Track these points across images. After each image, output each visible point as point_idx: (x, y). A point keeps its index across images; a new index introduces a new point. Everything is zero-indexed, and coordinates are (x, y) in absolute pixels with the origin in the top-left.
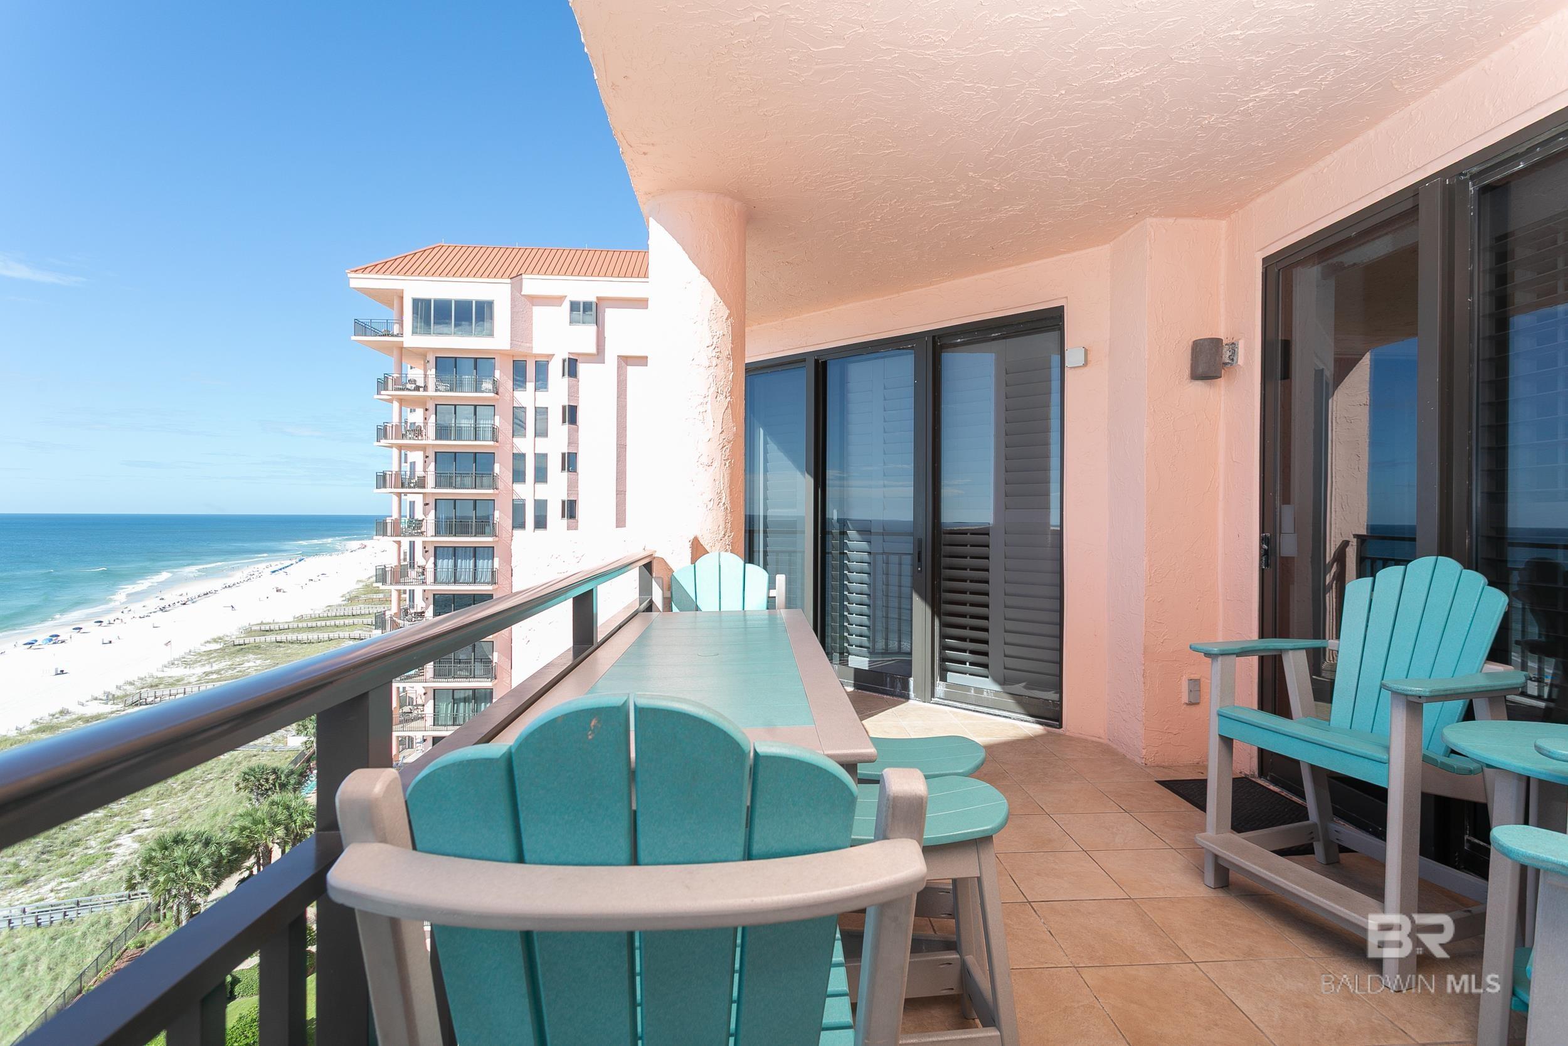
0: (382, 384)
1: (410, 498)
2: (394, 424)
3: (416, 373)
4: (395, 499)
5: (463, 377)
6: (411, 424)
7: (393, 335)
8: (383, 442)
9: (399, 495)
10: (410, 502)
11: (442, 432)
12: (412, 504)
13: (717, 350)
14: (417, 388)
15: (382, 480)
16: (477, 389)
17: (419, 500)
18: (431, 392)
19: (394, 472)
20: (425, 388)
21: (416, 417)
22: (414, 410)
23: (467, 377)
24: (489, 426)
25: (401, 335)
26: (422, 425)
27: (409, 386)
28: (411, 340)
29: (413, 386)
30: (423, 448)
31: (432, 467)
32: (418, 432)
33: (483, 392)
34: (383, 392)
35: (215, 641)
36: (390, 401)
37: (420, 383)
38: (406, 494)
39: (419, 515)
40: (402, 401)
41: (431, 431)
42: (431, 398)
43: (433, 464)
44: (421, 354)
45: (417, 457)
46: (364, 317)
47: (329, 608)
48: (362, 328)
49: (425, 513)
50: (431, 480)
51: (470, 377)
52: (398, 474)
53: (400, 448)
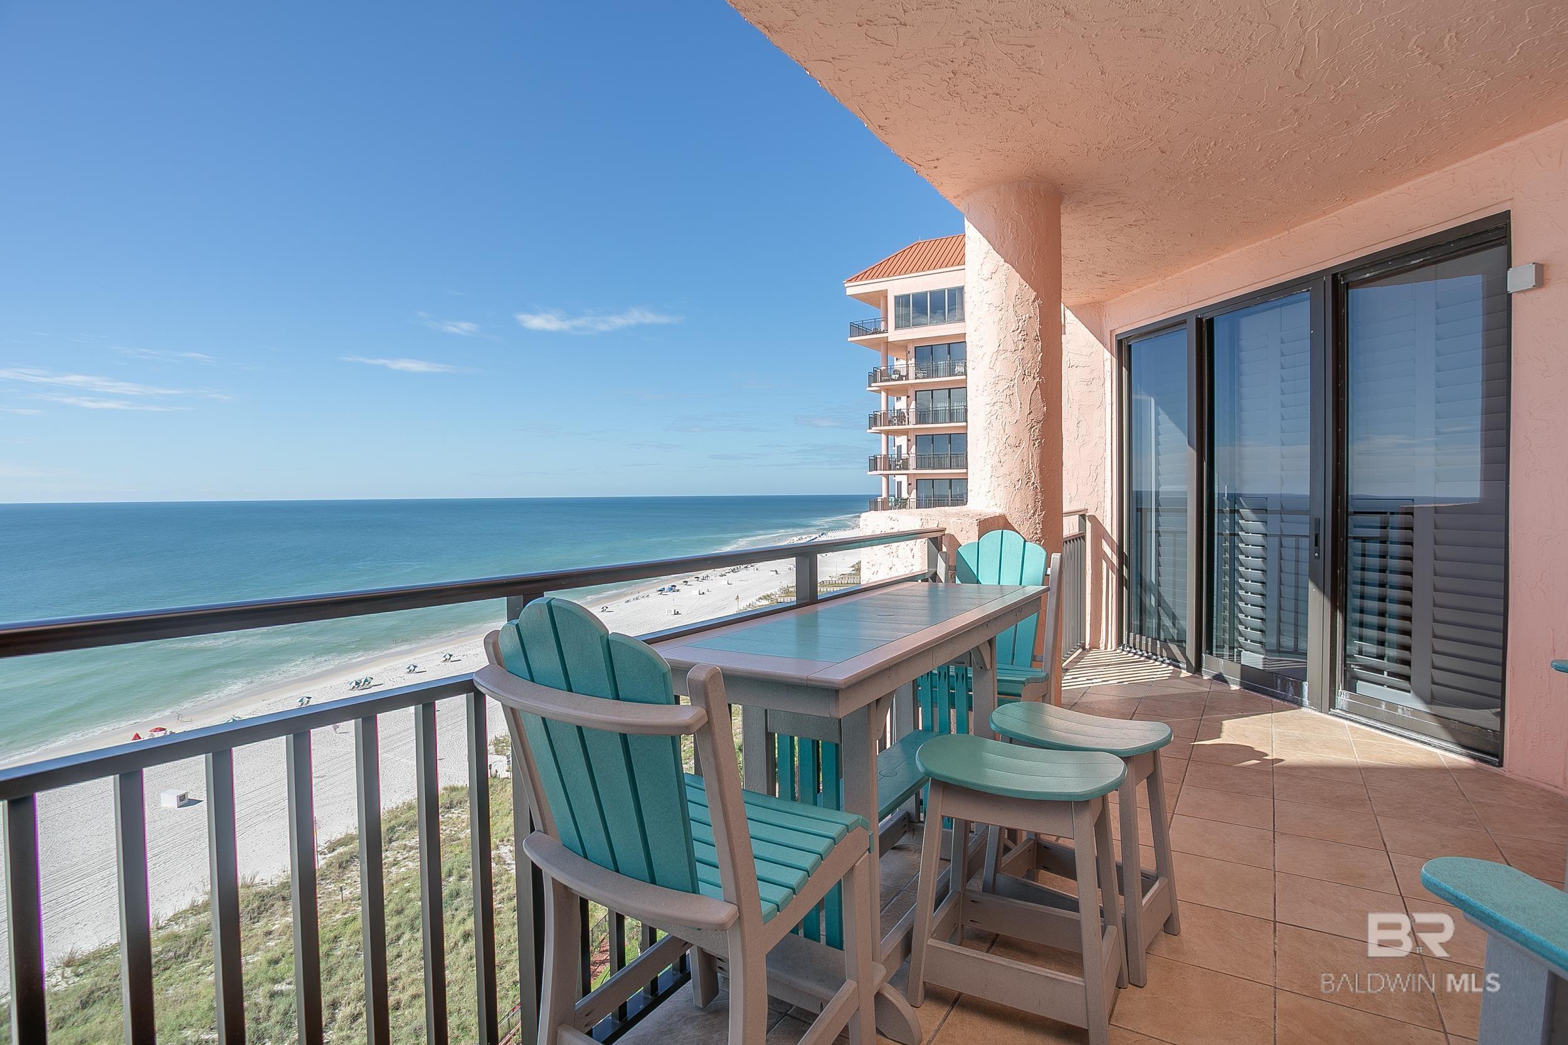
0: (873, 378)
1: (898, 478)
2: (882, 412)
3: (900, 364)
4: (884, 479)
5: (939, 363)
6: (897, 410)
7: (880, 333)
8: (874, 429)
9: (887, 476)
10: (898, 482)
11: (921, 417)
12: (900, 483)
13: (1022, 333)
14: (901, 378)
15: (873, 464)
16: (952, 374)
17: (904, 479)
18: (912, 381)
19: (883, 456)
20: (907, 379)
21: (901, 405)
22: (900, 399)
23: (942, 362)
24: (963, 407)
25: (886, 331)
26: (905, 411)
27: (893, 377)
28: (894, 335)
29: (897, 376)
30: (905, 432)
31: (913, 450)
32: (901, 417)
33: (956, 375)
34: (873, 385)
35: (765, 597)
36: (879, 392)
37: (904, 373)
38: (895, 475)
39: (905, 495)
40: (888, 390)
41: (912, 417)
42: (912, 385)
43: (914, 446)
44: (903, 346)
45: (902, 441)
46: (857, 320)
47: (842, 576)
48: (857, 329)
49: (909, 493)
50: (912, 462)
51: (944, 362)
52: (886, 457)
53: (887, 433)
